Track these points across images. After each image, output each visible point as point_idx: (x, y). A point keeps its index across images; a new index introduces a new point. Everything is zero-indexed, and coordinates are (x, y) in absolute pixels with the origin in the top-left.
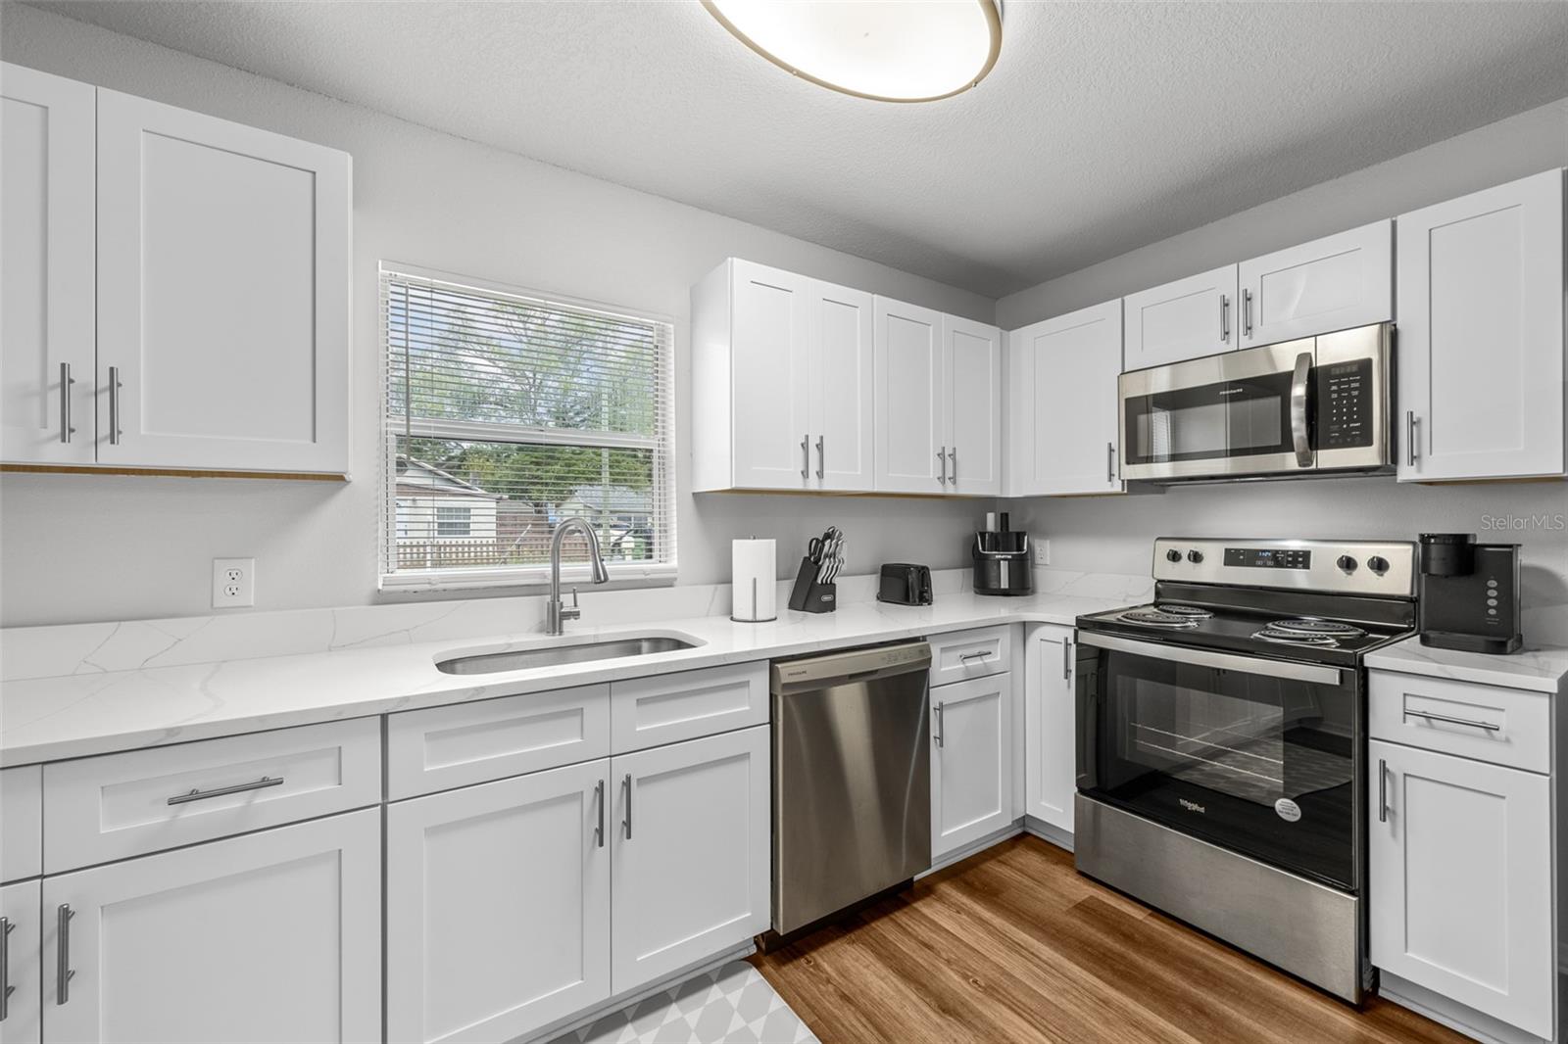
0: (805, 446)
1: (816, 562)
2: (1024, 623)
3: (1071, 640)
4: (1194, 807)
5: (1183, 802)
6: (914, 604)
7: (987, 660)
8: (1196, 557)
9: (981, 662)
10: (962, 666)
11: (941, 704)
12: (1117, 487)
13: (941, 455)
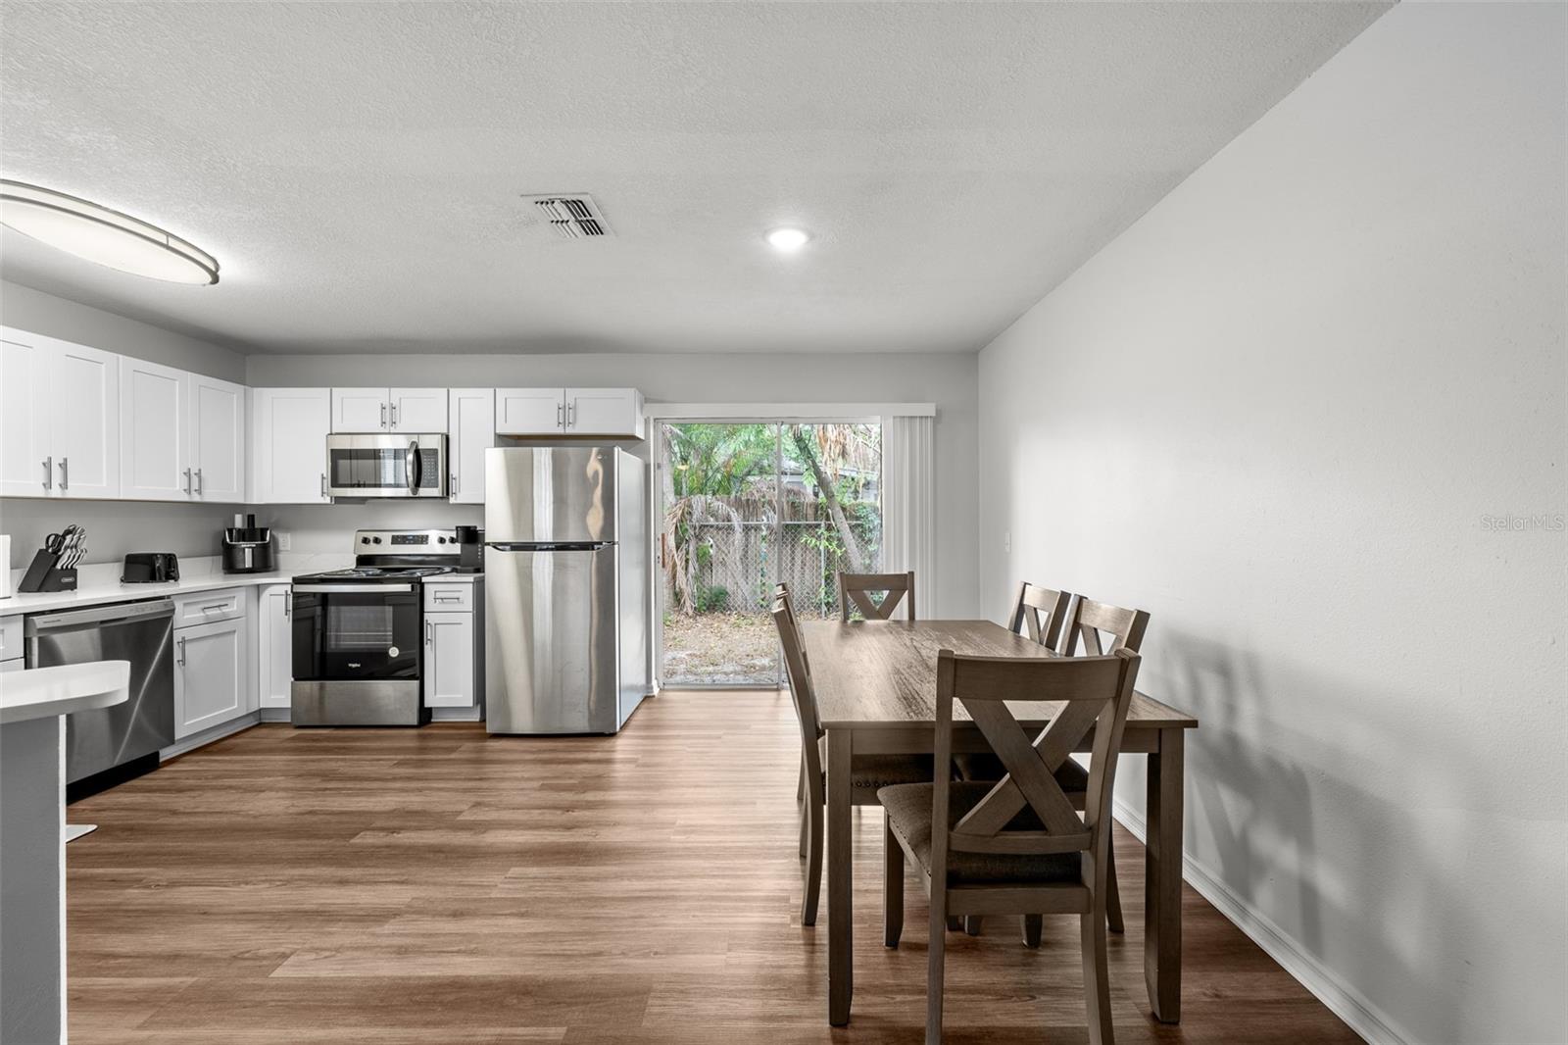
0: (48, 465)
1: (55, 552)
2: (258, 586)
3: (289, 592)
4: (354, 665)
5: (350, 665)
6: (161, 580)
7: (225, 610)
8: (377, 541)
9: (219, 611)
10: (202, 614)
11: (183, 638)
12: (328, 500)
13: (188, 474)
